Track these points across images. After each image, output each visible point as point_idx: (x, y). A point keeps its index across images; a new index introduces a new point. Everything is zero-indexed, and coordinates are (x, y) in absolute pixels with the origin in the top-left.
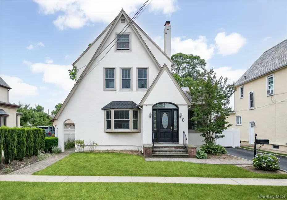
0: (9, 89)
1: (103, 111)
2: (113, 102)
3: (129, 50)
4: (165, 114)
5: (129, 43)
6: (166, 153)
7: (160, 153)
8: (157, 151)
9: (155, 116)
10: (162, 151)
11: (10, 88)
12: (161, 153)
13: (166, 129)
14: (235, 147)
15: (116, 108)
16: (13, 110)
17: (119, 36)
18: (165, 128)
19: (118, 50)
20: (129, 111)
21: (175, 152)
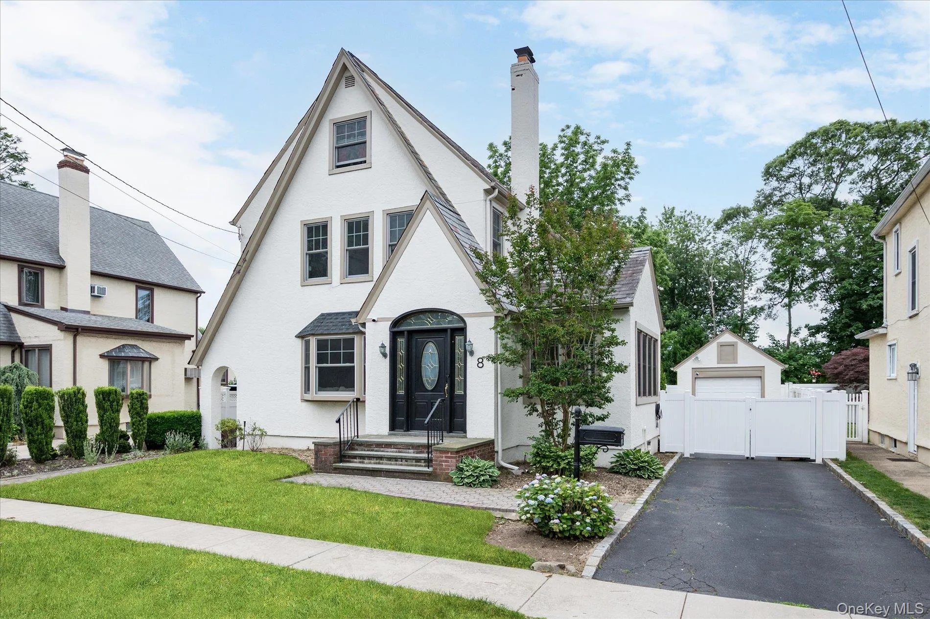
0: (199, 294)
1: (299, 341)
2: (322, 315)
3: (365, 162)
4: (431, 344)
5: (365, 142)
6: (379, 463)
7: (363, 463)
8: (355, 457)
9: (401, 352)
10: (370, 457)
11: (202, 292)
12: (366, 461)
13: (432, 391)
14: (691, 455)
15: (320, 332)
16: (171, 345)
17: (340, 127)
18: (429, 388)
19: (338, 167)
20: (353, 339)
21: (404, 462)
